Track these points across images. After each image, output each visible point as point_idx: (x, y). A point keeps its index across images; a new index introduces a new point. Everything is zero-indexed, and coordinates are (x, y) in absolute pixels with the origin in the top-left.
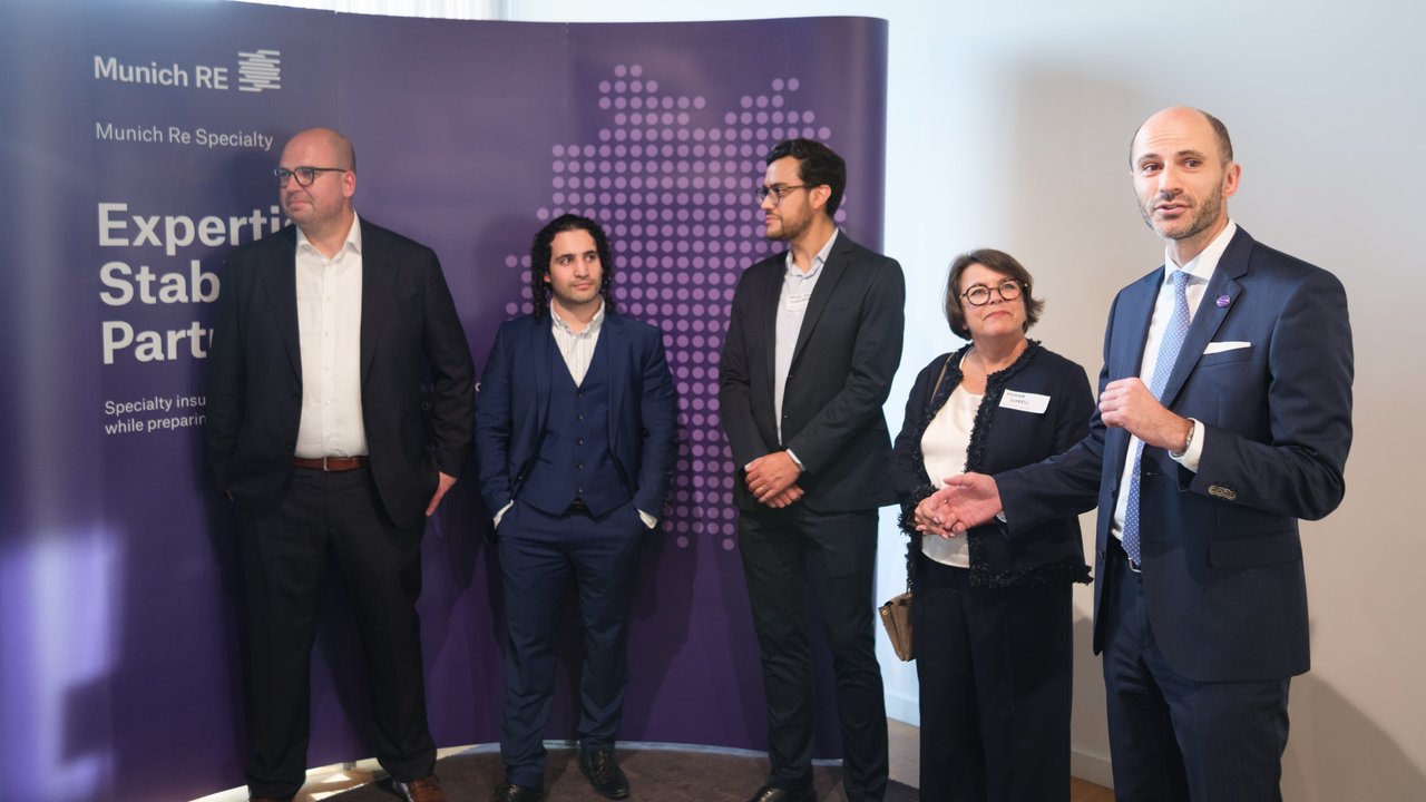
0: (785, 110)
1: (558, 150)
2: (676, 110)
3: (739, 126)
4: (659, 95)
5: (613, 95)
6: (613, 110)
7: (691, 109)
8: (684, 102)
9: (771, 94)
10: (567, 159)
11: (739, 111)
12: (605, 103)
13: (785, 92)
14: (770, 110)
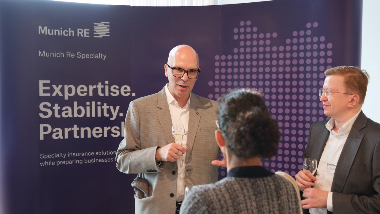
0: (312, 36)
1: (217, 57)
2: (265, 39)
3: (292, 44)
4: (258, 33)
5: (239, 34)
6: (239, 40)
7: (271, 38)
8: (268, 35)
9: (306, 29)
10: (220, 61)
11: (292, 38)
12: (236, 37)
13: (312, 28)
14: (305, 36)
